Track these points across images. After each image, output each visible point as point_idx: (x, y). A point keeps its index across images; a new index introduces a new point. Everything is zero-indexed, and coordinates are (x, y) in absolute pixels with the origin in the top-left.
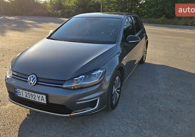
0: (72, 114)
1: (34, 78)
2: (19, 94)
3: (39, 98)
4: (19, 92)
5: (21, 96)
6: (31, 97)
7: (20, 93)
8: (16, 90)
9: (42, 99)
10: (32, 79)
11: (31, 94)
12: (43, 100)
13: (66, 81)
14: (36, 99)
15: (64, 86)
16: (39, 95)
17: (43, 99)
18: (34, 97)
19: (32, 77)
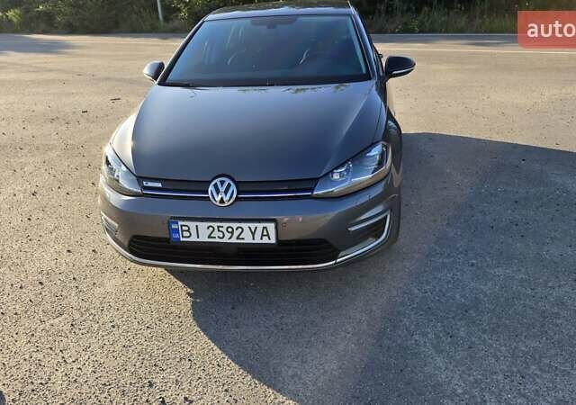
0: (338, 260)
1: (229, 185)
2: (186, 234)
3: (253, 234)
4: (184, 228)
5: (194, 238)
6: (228, 235)
7: (188, 231)
8: (174, 226)
9: (263, 235)
10: (222, 189)
11: (228, 228)
12: (268, 235)
13: (318, 179)
14: (243, 239)
15: (315, 193)
16: (253, 226)
17: (265, 233)
18: (236, 233)
19: (222, 183)
